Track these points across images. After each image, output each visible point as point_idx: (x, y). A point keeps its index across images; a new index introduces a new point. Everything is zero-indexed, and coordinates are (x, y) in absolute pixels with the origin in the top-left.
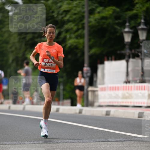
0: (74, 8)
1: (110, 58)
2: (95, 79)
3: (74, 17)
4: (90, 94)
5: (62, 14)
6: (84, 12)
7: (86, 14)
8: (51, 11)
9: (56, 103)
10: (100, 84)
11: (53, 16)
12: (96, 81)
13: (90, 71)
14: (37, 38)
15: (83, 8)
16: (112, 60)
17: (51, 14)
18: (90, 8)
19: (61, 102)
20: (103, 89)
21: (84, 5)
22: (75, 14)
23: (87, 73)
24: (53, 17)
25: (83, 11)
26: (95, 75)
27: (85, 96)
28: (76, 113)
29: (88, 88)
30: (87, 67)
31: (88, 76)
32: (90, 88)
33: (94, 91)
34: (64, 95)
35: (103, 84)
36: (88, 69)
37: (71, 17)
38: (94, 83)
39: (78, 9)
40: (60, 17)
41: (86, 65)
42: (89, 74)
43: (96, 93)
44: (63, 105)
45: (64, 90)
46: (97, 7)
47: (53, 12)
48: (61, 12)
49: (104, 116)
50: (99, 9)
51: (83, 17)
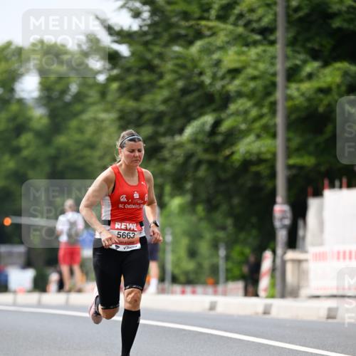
0: (253, 64)
1: (337, 183)
2: (301, 233)
3: (252, 85)
4: (289, 267)
5: (223, 78)
6: (274, 74)
7: (280, 80)
8: (197, 71)
9: (210, 289)
10: (313, 245)
11: (202, 82)
12: (304, 238)
13: (289, 214)
14: (164, 135)
15: (273, 64)
16: (341, 187)
17: (196, 79)
18: (289, 64)
19: (220, 288)
20: (321, 257)
21: (274, 57)
22: (254, 78)
23: (282, 219)
24: (201, 85)
25: (271, 70)
26: (300, 223)
27: (278, 274)
28: (257, 314)
29: (285, 253)
30: (283, 203)
31: (284, 226)
32: (291, 255)
33: (299, 262)
34: (228, 271)
35: (321, 244)
36: (286, 208)
37: (244, 85)
38: (299, 243)
39: (262, 66)
40: (218, 85)
41: (279, 199)
42: (287, 222)
43: (304, 265)
44: (225, 294)
45: (227, 258)
46: (305, 62)
47: (201, 74)
48: (220, 74)
49: (324, 320)
50: (311, 67)
51: (274, 84)
